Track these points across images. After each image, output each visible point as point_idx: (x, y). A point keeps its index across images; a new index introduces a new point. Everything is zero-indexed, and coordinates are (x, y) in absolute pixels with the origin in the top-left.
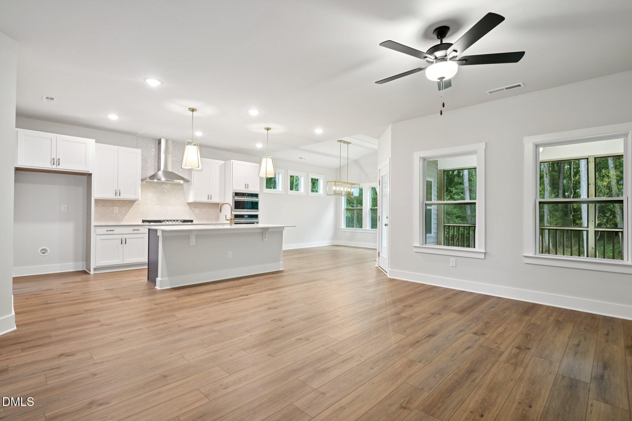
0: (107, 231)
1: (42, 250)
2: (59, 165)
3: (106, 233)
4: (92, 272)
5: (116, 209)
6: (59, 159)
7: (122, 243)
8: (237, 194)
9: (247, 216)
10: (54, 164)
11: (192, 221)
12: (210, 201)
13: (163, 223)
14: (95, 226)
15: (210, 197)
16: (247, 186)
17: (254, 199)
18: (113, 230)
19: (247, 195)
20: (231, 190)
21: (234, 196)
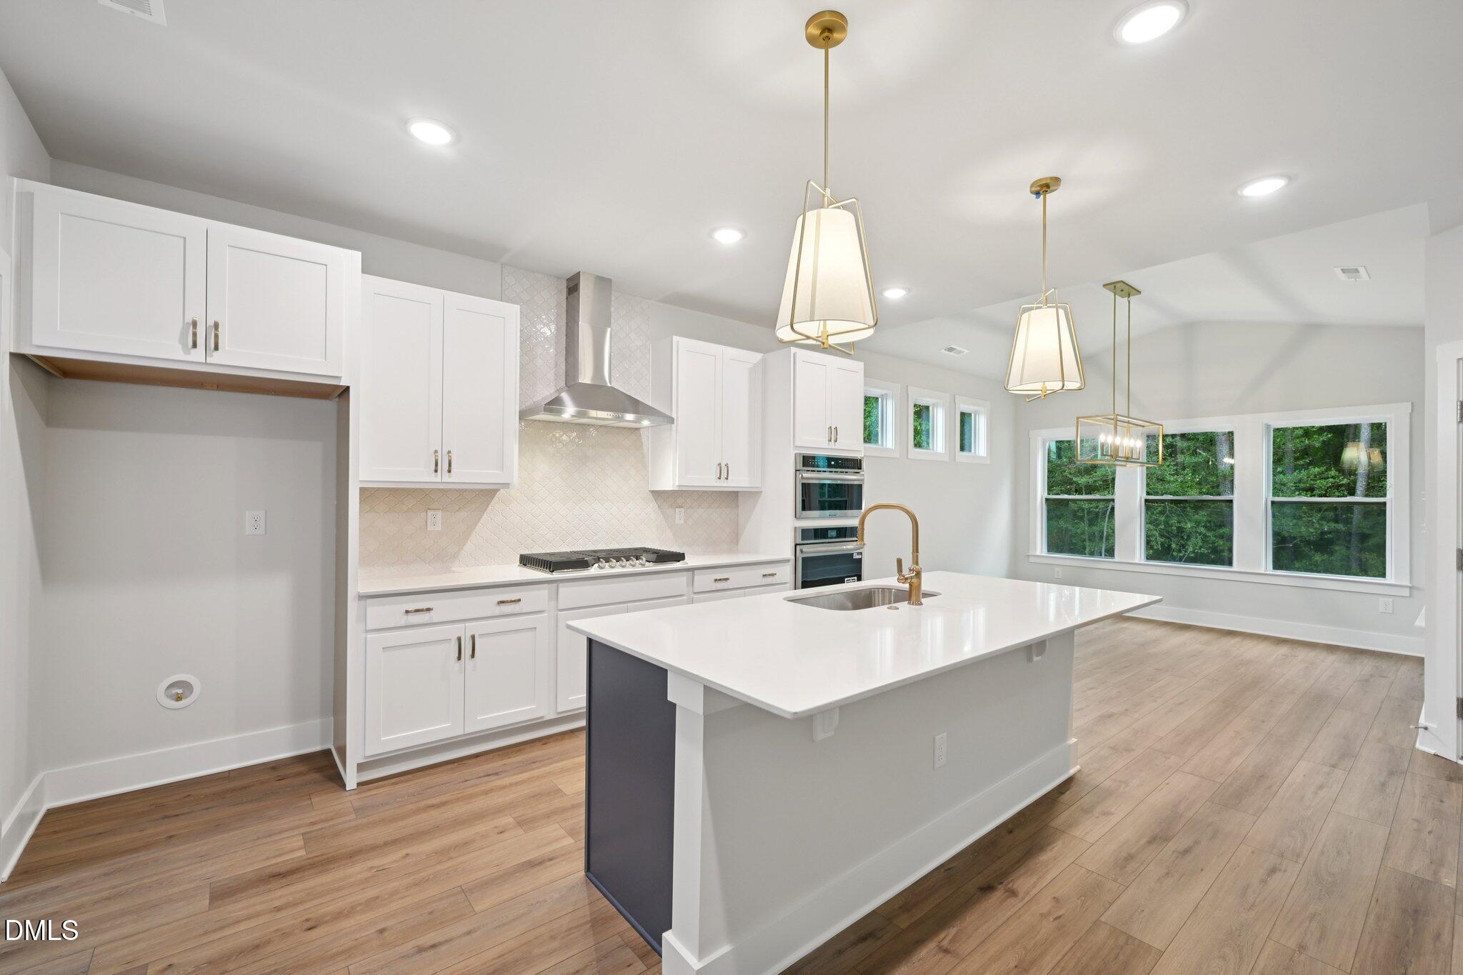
0: (407, 612)
1: (172, 686)
2: (216, 348)
3: (402, 623)
4: (351, 778)
5: (436, 520)
6: (216, 326)
7: (459, 658)
8: (808, 461)
9: (834, 534)
10: (195, 345)
11: (679, 557)
12: (721, 484)
13: (594, 570)
14: (363, 597)
15: (723, 471)
16: (834, 433)
17: (849, 477)
18: (429, 610)
19: (833, 463)
20: (794, 447)
21: (800, 466)
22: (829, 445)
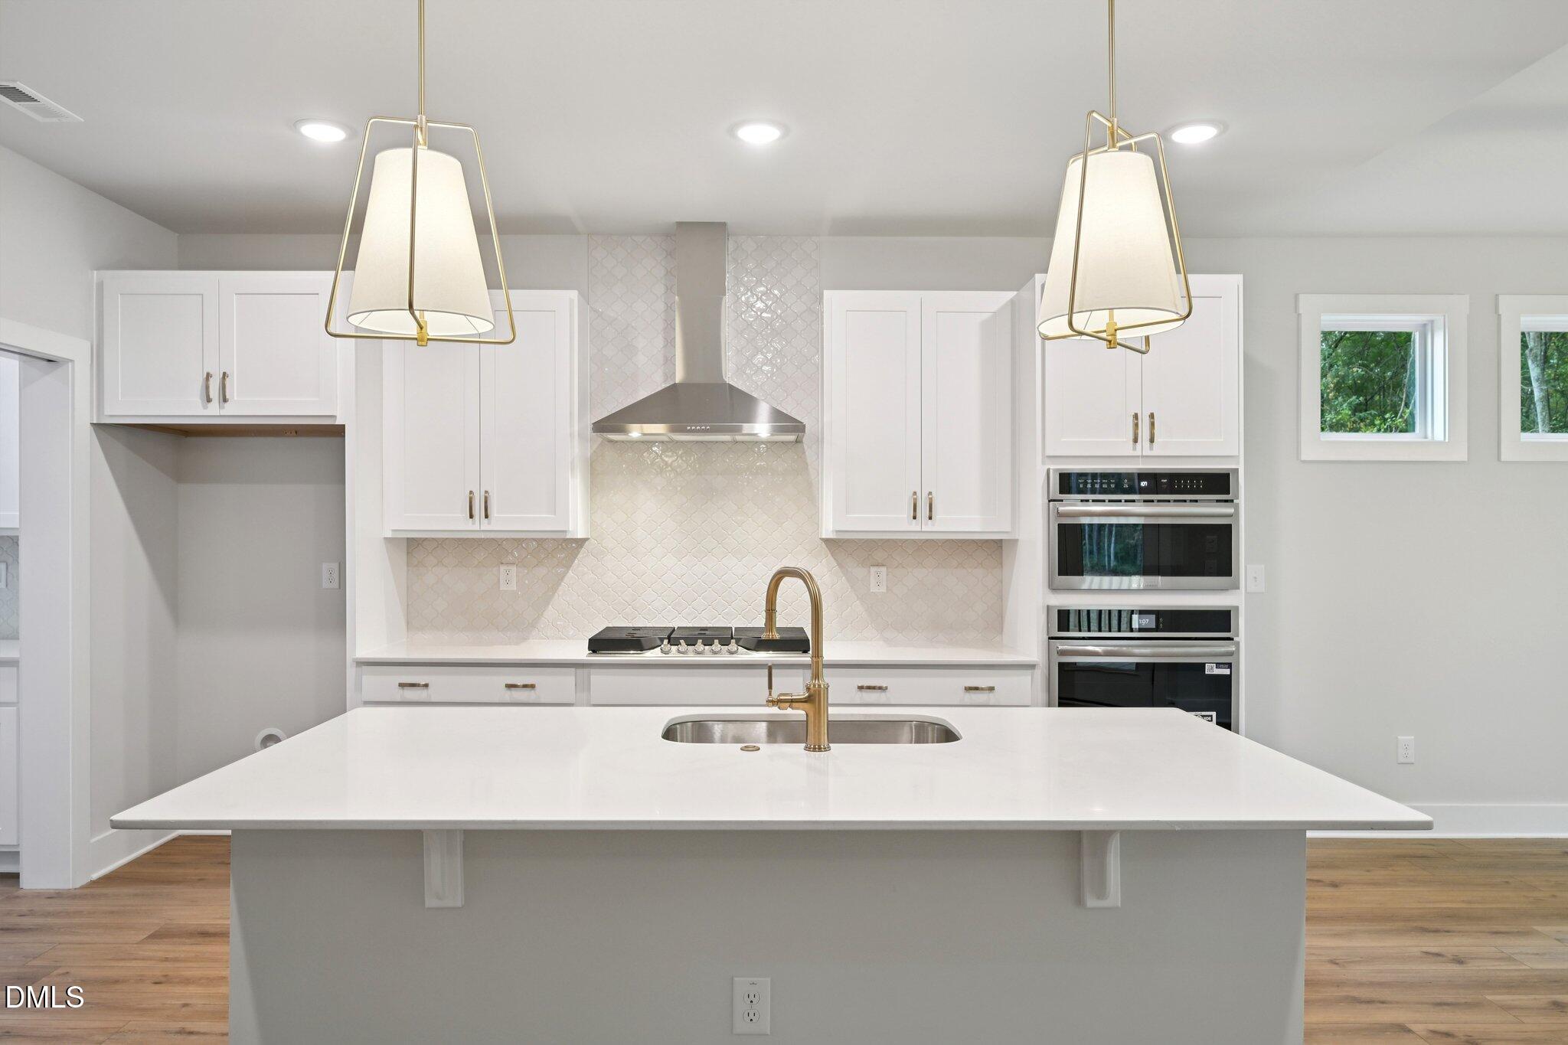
0: (402, 684)
1: (266, 738)
2: (226, 399)
3: (396, 697)
6: (225, 376)
8: (1069, 483)
9: (1149, 621)
10: (209, 399)
12: (923, 528)
13: (652, 655)
14: (360, 663)
15: (922, 507)
16: (1145, 427)
17: (1201, 510)
18: (424, 686)
19: (1144, 484)
20: (1039, 458)
21: (1055, 492)
22: (1134, 449)
